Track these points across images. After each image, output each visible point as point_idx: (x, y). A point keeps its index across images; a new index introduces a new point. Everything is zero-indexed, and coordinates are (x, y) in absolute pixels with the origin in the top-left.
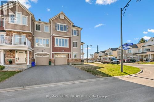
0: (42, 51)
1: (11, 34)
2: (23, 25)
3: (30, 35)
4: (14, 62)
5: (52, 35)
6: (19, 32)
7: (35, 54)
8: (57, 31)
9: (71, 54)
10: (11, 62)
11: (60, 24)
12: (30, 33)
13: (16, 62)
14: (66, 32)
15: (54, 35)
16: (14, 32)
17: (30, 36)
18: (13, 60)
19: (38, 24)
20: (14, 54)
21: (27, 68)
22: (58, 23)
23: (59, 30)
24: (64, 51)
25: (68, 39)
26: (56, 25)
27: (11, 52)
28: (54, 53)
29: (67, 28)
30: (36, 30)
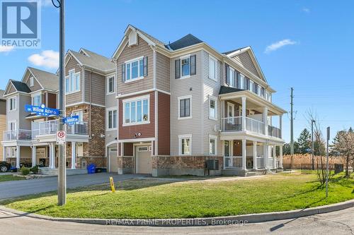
0: (116, 139)
2: (76, 92)
5: (116, 97)
7: (107, 146)
11: (131, 62)
12: (86, 105)
14: (142, 77)
15: (120, 96)
17: (86, 111)
19: (111, 77)
22: (127, 62)
23: (128, 77)
24: (140, 134)
26: (124, 67)
28: (122, 141)
29: (145, 64)
30: (108, 93)
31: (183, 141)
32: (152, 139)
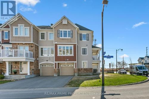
0: (47, 61)
1: (16, 46)
2: (25, 36)
3: (32, 45)
4: (19, 73)
5: (54, 43)
6: (23, 44)
7: (40, 64)
8: (60, 38)
9: (76, 63)
10: (15, 73)
11: (63, 30)
12: (33, 44)
13: (21, 73)
14: (70, 38)
15: (56, 43)
16: (19, 44)
17: (32, 47)
18: (18, 70)
19: (42, 32)
20: (19, 65)
21: (25, 78)
22: (60, 30)
23: (62, 36)
24: (68, 60)
25: (73, 46)
26: (59, 31)
27: (16, 63)
28: (57, 62)
29: (72, 33)
30: (40, 39)
31: (84, 63)
32: (75, 62)
